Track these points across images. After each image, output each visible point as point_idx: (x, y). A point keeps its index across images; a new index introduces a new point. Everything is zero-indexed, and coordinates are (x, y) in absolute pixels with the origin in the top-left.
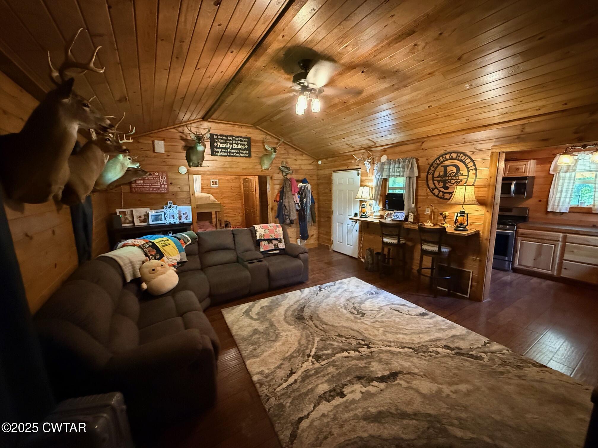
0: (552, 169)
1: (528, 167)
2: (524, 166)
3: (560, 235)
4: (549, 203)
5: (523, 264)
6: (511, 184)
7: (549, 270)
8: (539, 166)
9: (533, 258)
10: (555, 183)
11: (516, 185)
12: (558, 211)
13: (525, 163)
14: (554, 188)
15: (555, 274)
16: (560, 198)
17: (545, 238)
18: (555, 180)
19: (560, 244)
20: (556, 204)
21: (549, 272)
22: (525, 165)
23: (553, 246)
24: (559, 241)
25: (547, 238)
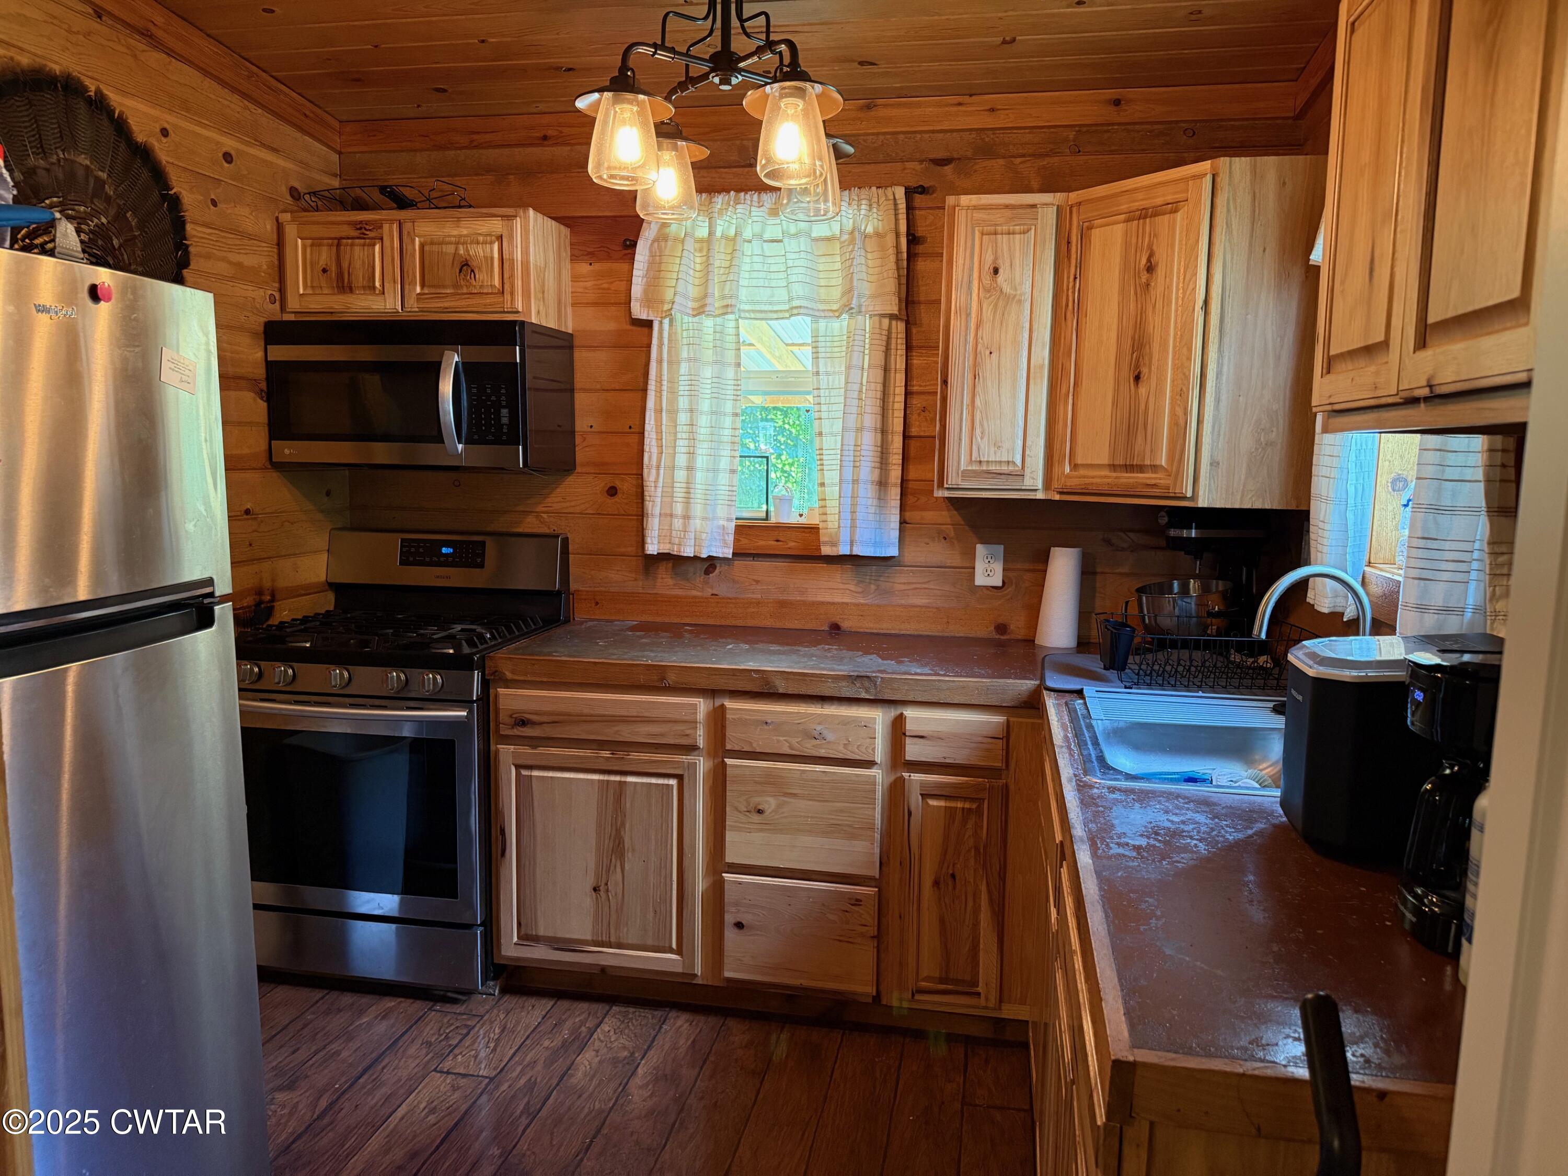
0: (637, 289)
1: (518, 256)
2: (496, 247)
3: (694, 706)
4: (648, 505)
5: (542, 932)
6: (434, 370)
7: (671, 951)
8: (584, 268)
9: (590, 882)
10: (659, 382)
11: (466, 372)
12: (689, 552)
13: (496, 225)
14: (659, 411)
15: (698, 970)
16: (690, 469)
17: (626, 733)
18: (660, 362)
19: (702, 765)
20: (679, 509)
21: (669, 961)
22: (500, 238)
23: (673, 782)
24: (692, 748)
25: (642, 733)
